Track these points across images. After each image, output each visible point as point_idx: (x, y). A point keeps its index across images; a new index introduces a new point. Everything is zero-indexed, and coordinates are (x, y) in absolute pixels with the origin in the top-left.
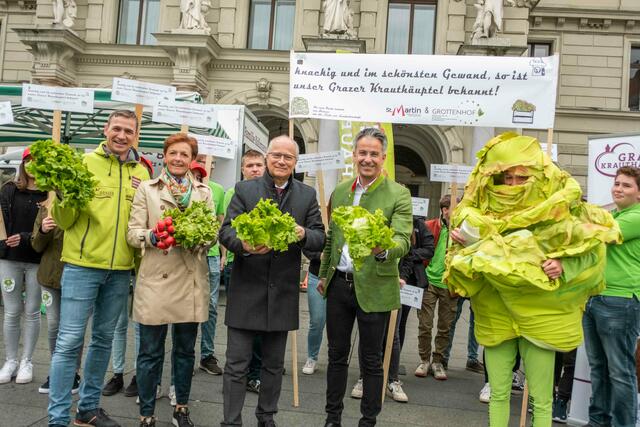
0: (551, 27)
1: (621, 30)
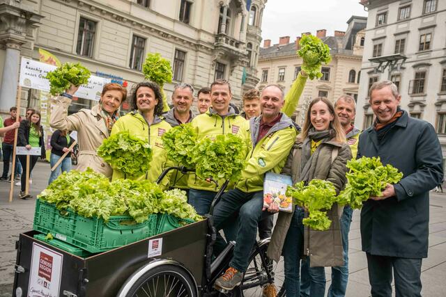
0: (98, 14)
1: (129, 25)
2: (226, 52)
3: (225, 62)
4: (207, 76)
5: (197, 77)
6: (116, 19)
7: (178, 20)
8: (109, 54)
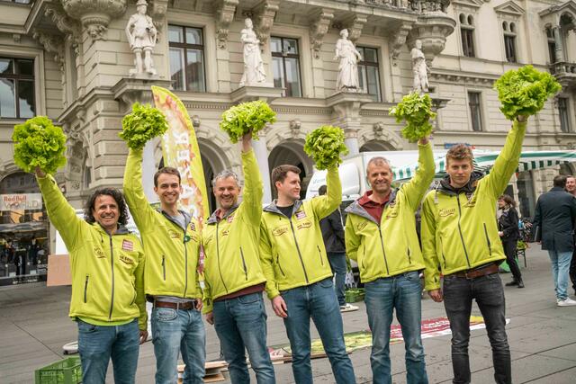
1: (463, 82)
2: (569, 83)
3: (566, 95)
4: (551, 118)
5: (541, 123)
6: (450, 80)
7: (506, 60)
8: (450, 120)
